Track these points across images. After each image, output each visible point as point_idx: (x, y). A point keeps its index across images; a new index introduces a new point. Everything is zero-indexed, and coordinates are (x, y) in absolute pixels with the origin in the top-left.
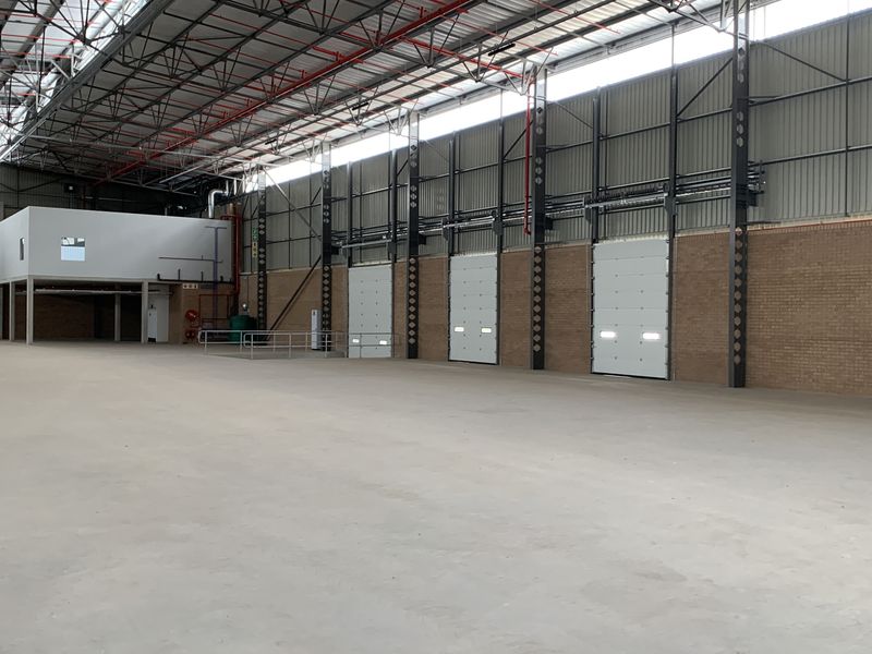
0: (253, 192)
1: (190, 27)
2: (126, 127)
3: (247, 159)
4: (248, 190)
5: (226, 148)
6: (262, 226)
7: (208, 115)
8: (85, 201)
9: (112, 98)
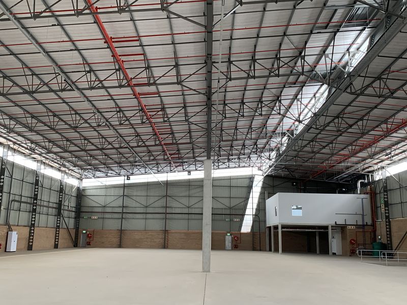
0: (379, 180)
1: (345, 108)
2: (318, 155)
3: (375, 164)
4: (377, 179)
5: (365, 160)
6: (386, 196)
7: (356, 146)
8: (301, 189)
9: (311, 143)
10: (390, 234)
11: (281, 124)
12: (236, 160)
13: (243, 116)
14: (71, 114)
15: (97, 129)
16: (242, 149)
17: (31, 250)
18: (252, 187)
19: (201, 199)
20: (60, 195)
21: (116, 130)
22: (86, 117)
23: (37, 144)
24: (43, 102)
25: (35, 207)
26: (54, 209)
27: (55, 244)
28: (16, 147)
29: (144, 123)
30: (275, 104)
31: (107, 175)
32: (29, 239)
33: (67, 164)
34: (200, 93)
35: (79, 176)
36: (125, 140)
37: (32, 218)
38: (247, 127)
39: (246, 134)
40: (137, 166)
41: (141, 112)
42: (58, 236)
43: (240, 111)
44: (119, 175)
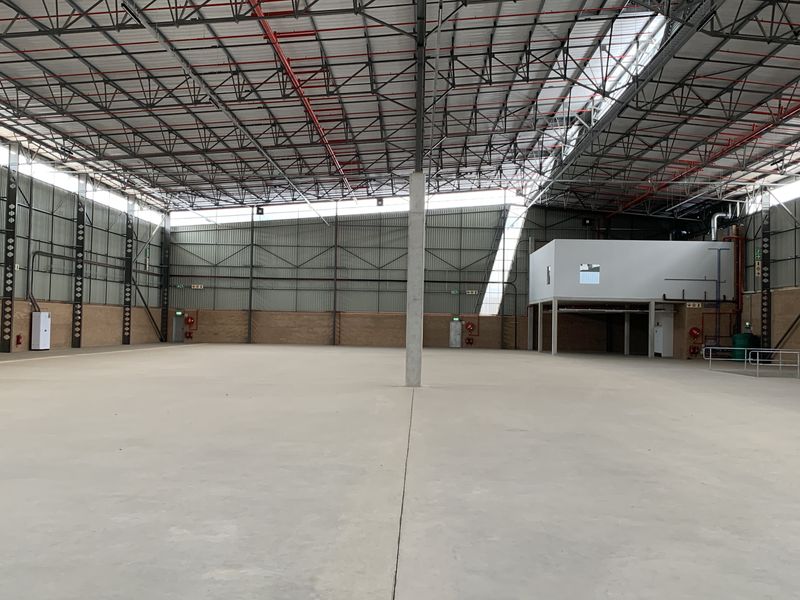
0: (756, 213)
1: (697, 66)
2: (637, 164)
3: (750, 181)
4: (751, 212)
5: (730, 173)
6: (766, 246)
7: (714, 144)
8: (599, 232)
9: (626, 139)
10: (769, 318)
11: (567, 100)
12: (473, 175)
13: (490, 82)
14: (139, 78)
15: (194, 110)
16: (485, 152)
17: (79, 346)
18: (503, 229)
19: (403, 252)
20: (127, 243)
21: (230, 111)
22: (170, 83)
23: (74, 140)
24: (83, 52)
25: (80, 266)
26: (117, 271)
27: (124, 336)
28: (33, 146)
29: (288, 96)
30: (557, 56)
31: (217, 204)
32: (74, 326)
33: (137, 181)
34: (402, 33)
35: (161, 205)
36: (250, 134)
37: (76, 286)
38: (498, 106)
39: (494, 120)
40: (275, 186)
41: (280, 74)
42: (129, 321)
43: (483, 72)
44: (242, 204)
